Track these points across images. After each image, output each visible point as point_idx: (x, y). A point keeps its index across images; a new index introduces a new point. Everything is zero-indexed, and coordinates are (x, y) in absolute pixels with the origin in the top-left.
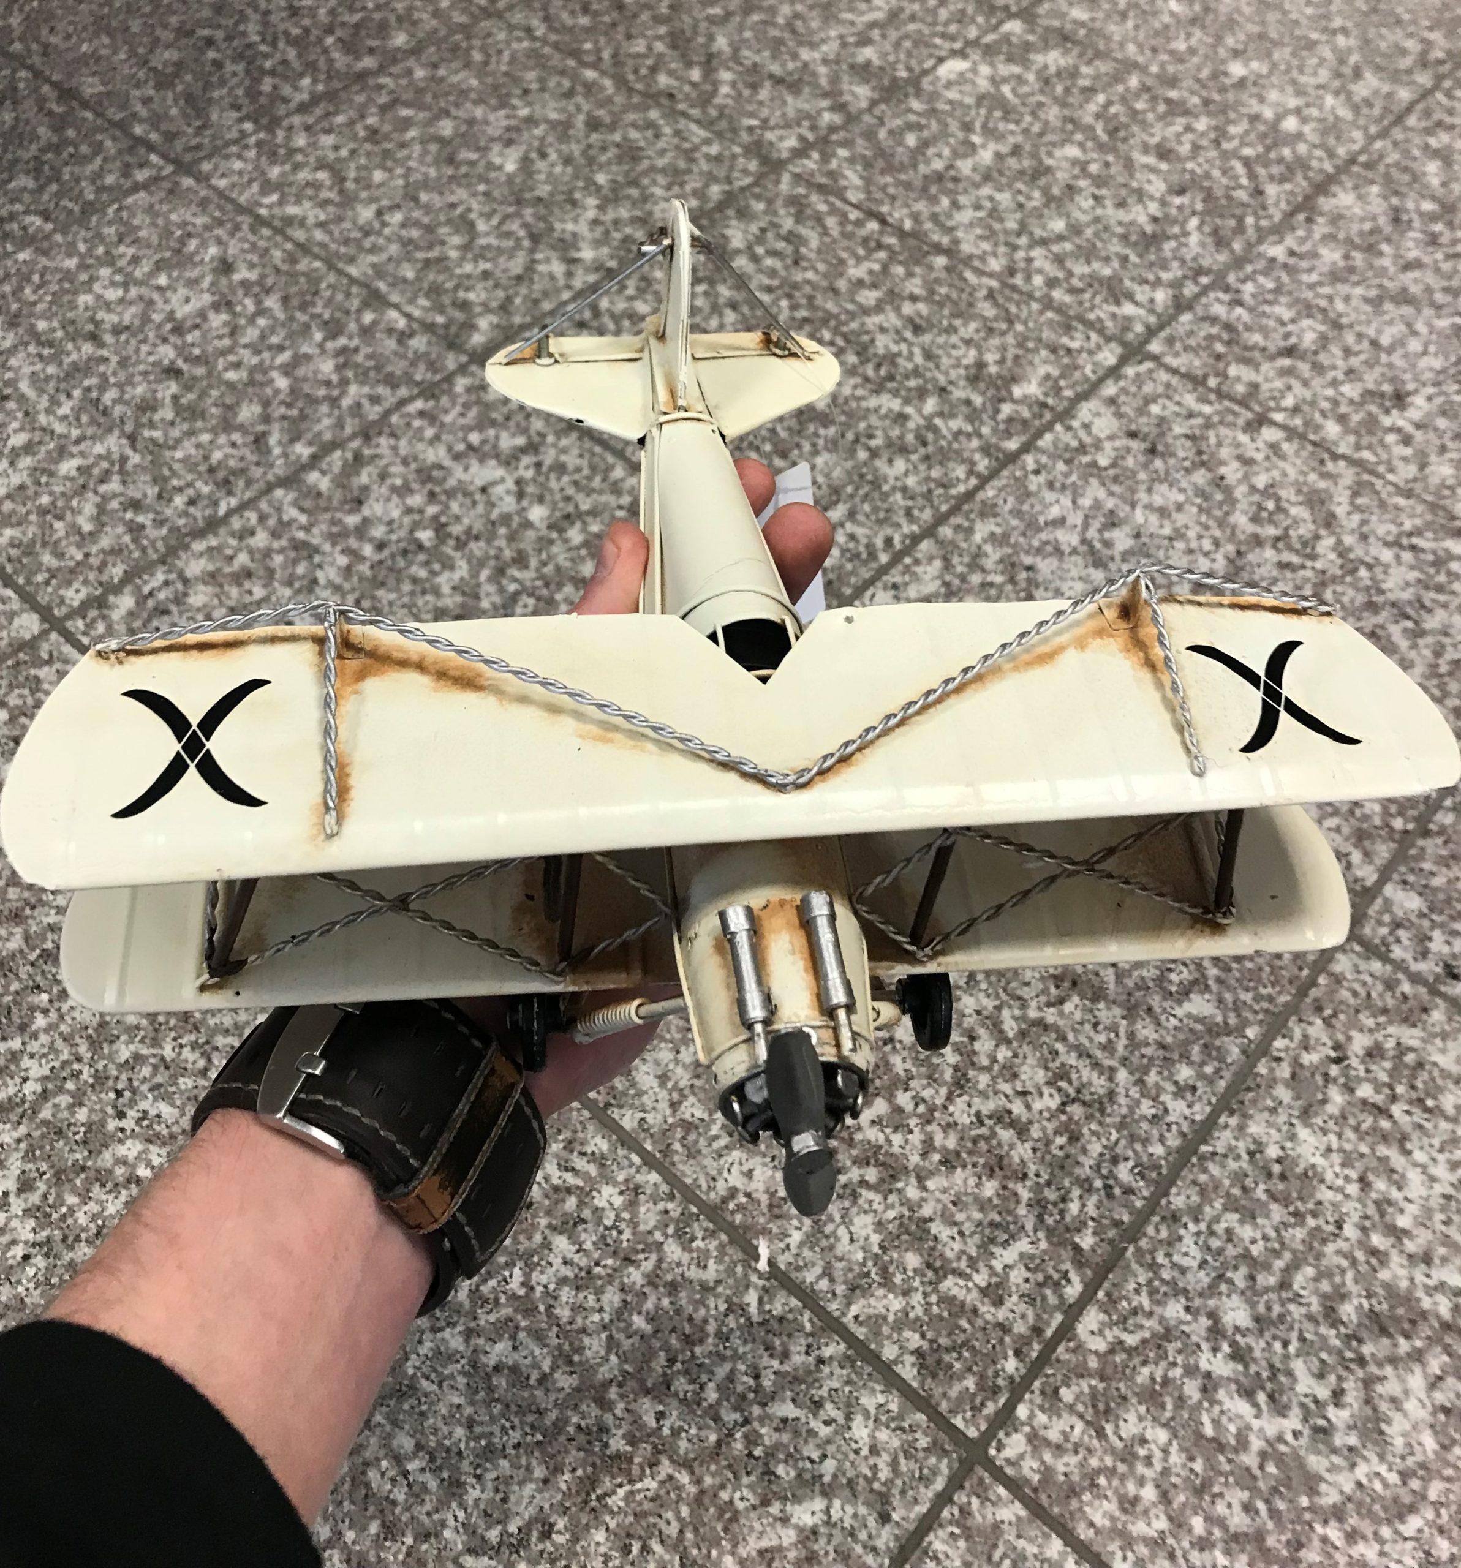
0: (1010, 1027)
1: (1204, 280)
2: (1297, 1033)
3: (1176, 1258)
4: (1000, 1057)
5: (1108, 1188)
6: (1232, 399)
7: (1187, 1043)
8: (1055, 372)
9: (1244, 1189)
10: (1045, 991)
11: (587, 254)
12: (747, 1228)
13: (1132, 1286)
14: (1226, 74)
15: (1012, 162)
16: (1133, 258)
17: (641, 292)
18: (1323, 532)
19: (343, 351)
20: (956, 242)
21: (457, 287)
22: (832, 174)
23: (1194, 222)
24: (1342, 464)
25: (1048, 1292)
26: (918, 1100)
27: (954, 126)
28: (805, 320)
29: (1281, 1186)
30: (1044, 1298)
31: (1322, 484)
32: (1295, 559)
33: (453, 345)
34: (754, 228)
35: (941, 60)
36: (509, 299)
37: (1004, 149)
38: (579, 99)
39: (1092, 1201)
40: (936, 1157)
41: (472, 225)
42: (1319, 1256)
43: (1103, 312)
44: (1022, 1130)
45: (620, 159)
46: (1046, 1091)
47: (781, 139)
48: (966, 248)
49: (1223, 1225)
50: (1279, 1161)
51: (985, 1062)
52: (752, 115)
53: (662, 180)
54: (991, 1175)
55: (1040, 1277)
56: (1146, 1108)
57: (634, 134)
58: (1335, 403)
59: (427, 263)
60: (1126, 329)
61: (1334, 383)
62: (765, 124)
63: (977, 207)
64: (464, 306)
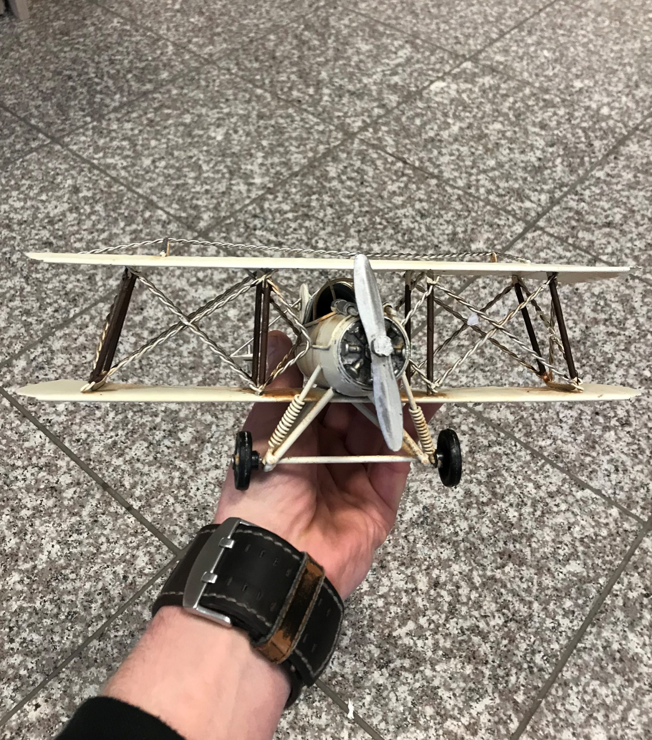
0: (477, 580)
1: (565, 189)
2: (626, 581)
3: (567, 706)
4: (472, 597)
5: (530, 668)
6: (581, 249)
7: (568, 588)
8: (492, 237)
9: (602, 667)
10: (495, 561)
11: (258, 180)
12: (342, 695)
13: (544, 723)
14: (572, 86)
15: (468, 132)
16: (529, 179)
17: (285, 199)
18: (629, 316)
19: (135, 231)
20: (441, 172)
21: (192, 199)
22: (379, 139)
23: (559, 160)
24: (637, 281)
25: (501, 727)
26: (431, 621)
27: (439, 115)
28: (367, 212)
29: (620, 666)
30: (499, 731)
31: (627, 292)
32: (615, 331)
33: (190, 228)
34: (341, 167)
35: (432, 82)
36: (219, 204)
37: (464, 125)
38: (254, 103)
39: (523, 675)
40: (441, 653)
41: (200, 167)
42: (641, 703)
43: (515, 206)
44: (485, 637)
45: (274, 133)
46: (496, 614)
47: (354, 122)
48: (446, 175)
49: (591, 687)
50: (618, 651)
51: (465, 600)
52: (339, 110)
53: (294, 143)
54: (469, 663)
55: (496, 719)
56: (549, 623)
57: (281, 121)
58: (633, 250)
59: (178, 186)
60: (527, 214)
61: (631, 240)
62: (346, 115)
63: (451, 155)
64: (196, 207)
